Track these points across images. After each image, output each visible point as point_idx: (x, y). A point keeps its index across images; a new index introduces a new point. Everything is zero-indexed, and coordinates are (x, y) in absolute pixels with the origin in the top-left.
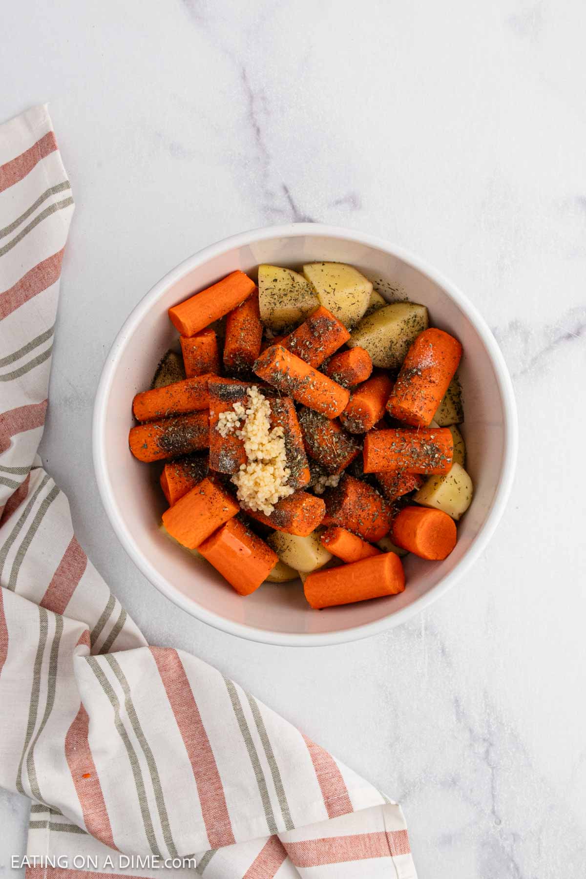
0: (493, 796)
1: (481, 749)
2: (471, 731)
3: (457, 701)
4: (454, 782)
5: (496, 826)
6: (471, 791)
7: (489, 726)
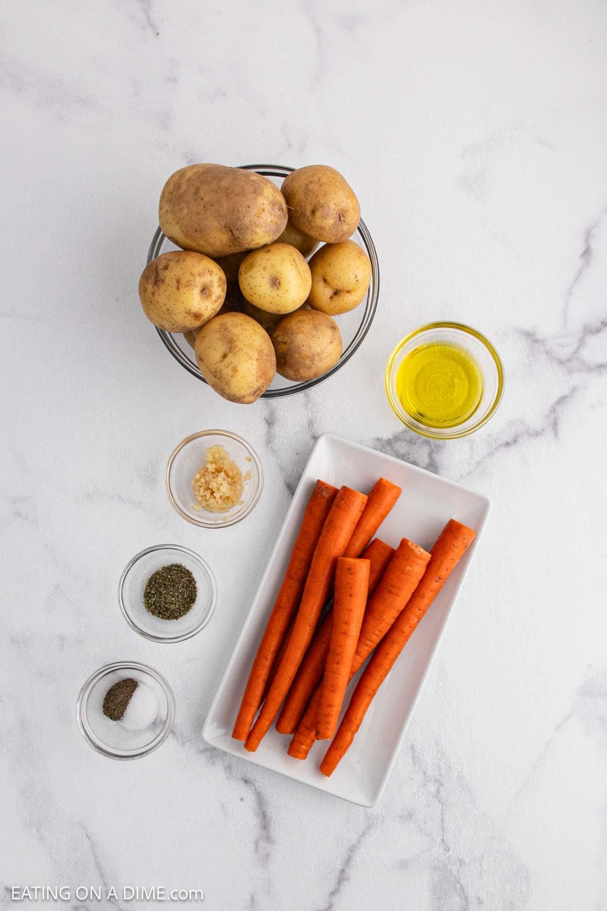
0: (443, 829)
1: (433, 789)
2: (425, 773)
3: (412, 748)
4: (410, 815)
5: (445, 852)
6: (425, 823)
7: (440, 769)
